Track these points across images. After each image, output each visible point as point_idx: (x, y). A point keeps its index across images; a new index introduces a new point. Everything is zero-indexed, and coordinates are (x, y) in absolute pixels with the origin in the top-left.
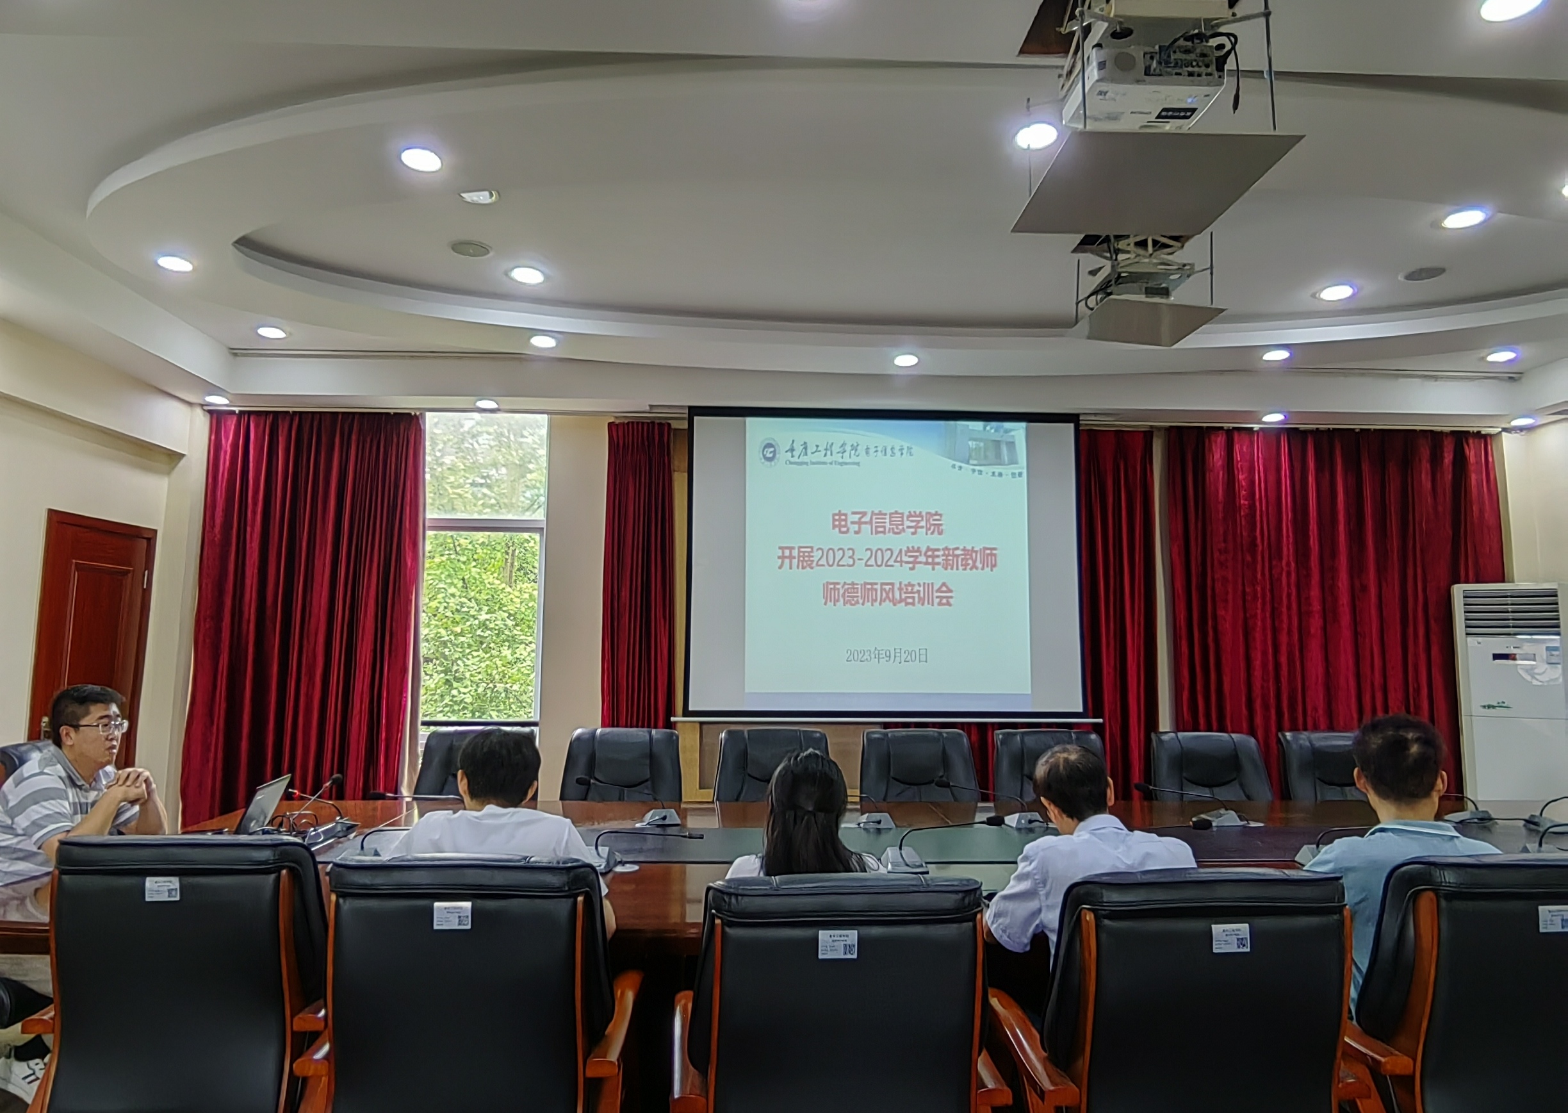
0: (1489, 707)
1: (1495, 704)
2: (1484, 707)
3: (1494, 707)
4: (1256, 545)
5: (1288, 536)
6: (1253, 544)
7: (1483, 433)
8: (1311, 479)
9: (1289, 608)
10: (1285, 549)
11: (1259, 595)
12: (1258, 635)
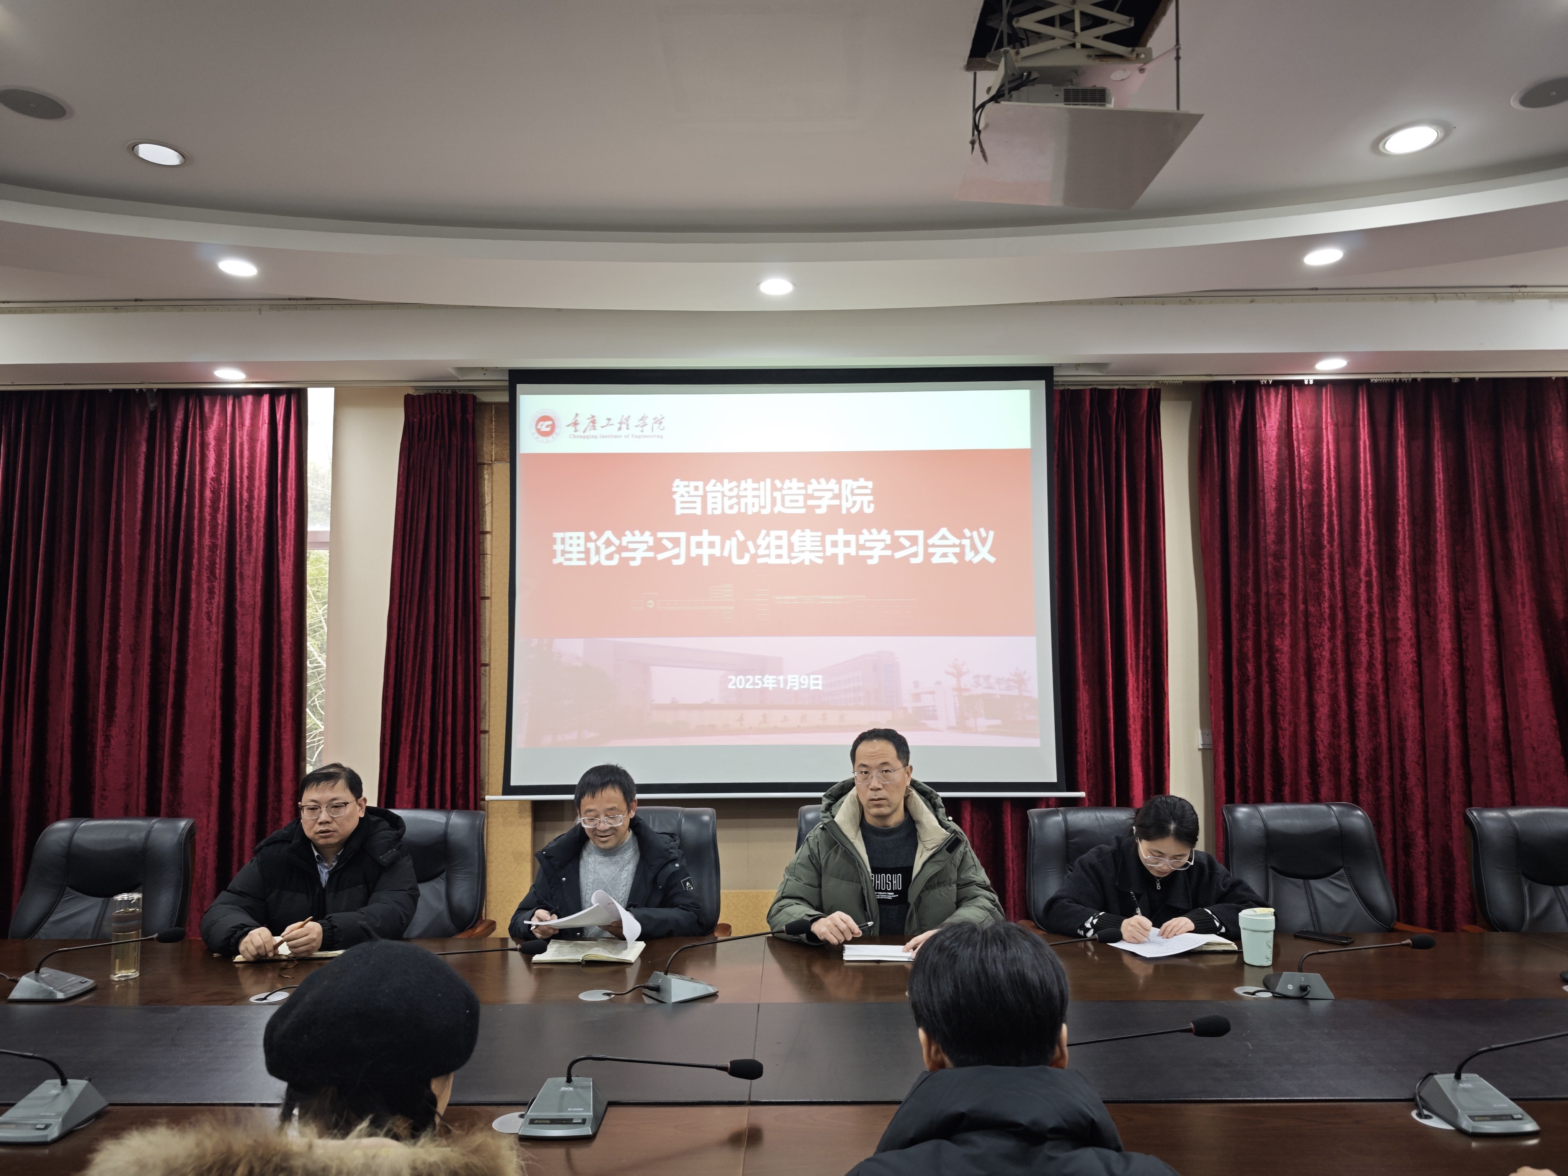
4: (1321, 547)
5: (1368, 533)
6: (1317, 546)
8: (1401, 452)
9: (1370, 634)
10: (1364, 550)
11: (1326, 616)
12: (1324, 671)
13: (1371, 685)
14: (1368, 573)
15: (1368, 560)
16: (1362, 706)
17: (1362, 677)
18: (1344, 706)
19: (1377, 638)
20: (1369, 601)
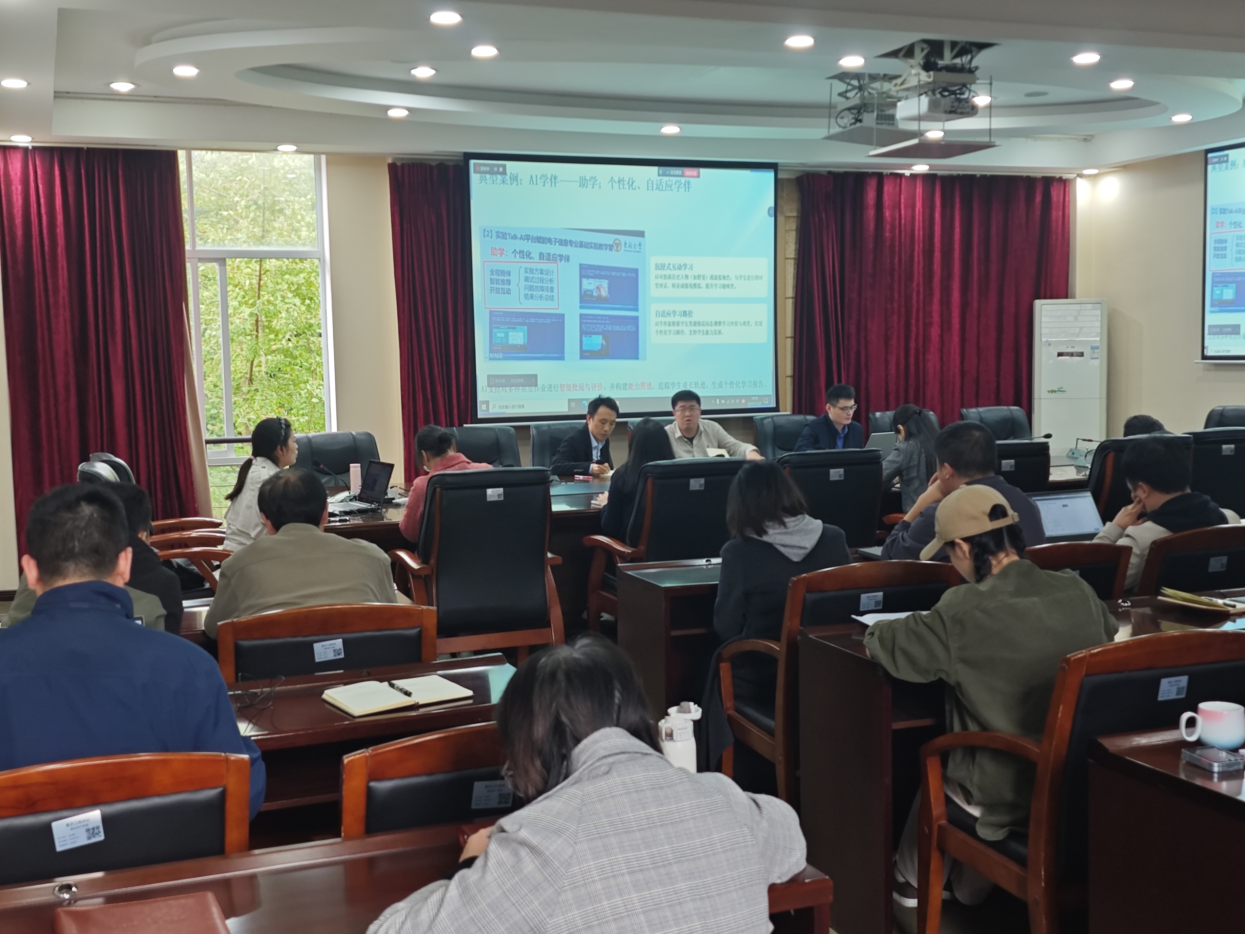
0: (1052, 391)
1: (1056, 389)
2: (1049, 392)
3: (1055, 391)
5: (919, 263)
7: (1064, 178)
10: (916, 273)
11: (896, 310)
12: (894, 342)
13: (917, 349)
14: (918, 285)
15: (918, 279)
16: (912, 361)
17: (912, 345)
18: (903, 361)
19: (921, 324)
20: (918, 301)
